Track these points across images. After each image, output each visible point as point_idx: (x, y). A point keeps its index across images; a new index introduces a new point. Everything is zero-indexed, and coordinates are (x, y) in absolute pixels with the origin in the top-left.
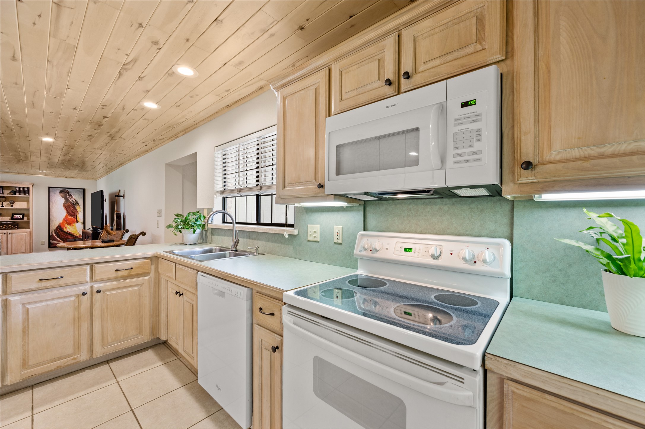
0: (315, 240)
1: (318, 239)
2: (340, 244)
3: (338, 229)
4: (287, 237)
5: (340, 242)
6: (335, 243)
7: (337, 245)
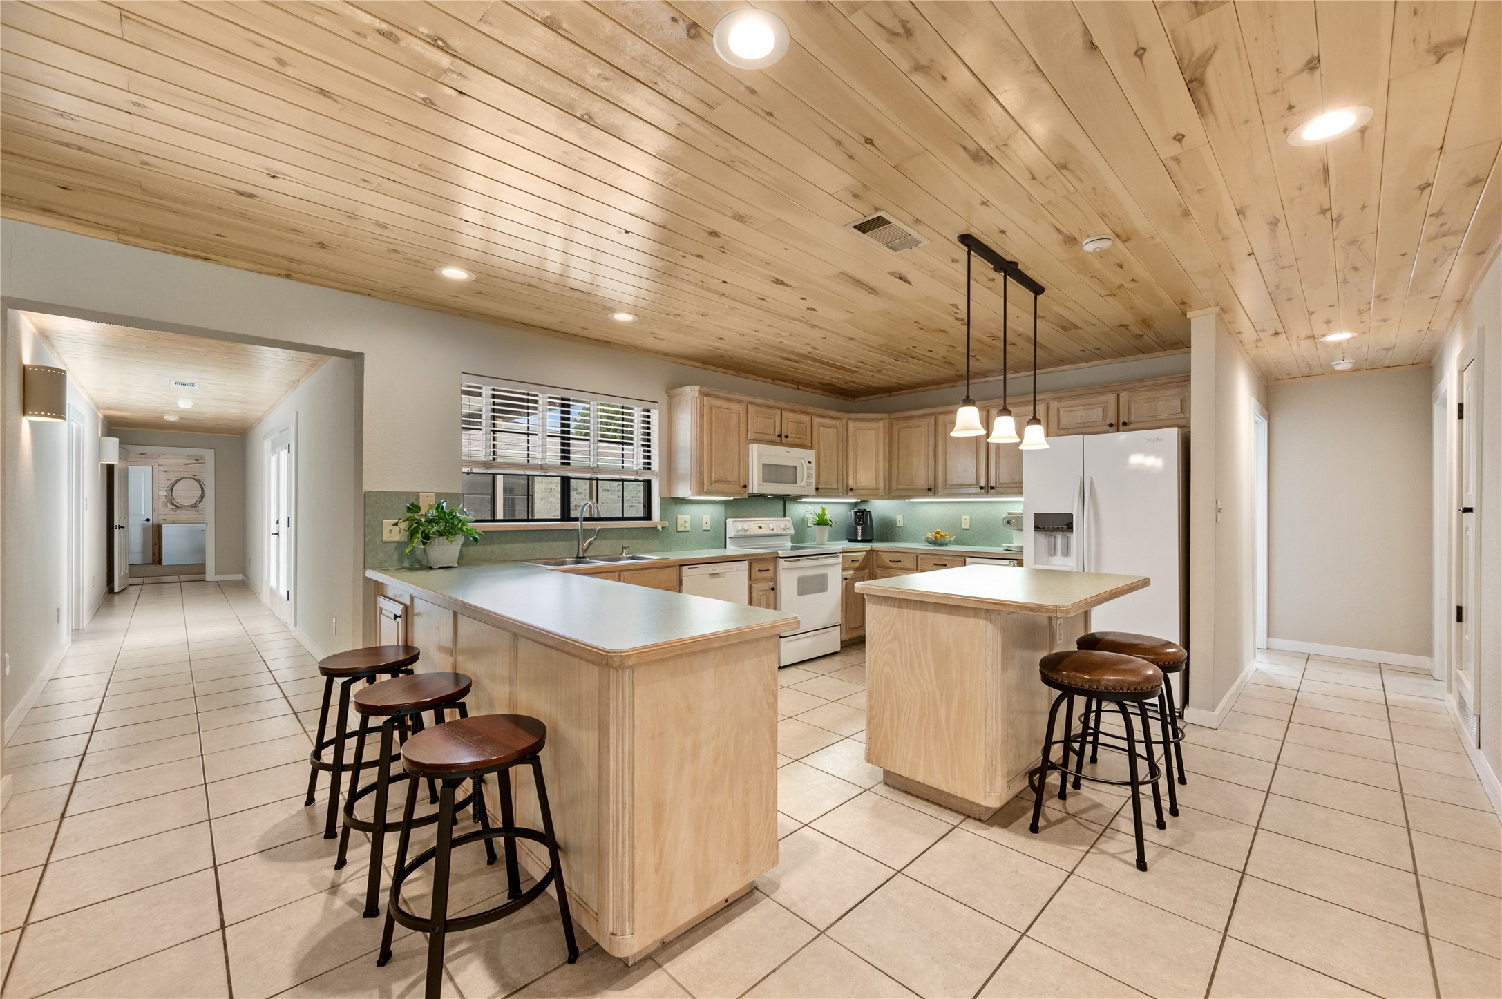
0: (686, 529)
1: (688, 529)
2: (708, 531)
3: (707, 518)
4: (661, 529)
5: (708, 529)
6: (704, 530)
7: (705, 532)
